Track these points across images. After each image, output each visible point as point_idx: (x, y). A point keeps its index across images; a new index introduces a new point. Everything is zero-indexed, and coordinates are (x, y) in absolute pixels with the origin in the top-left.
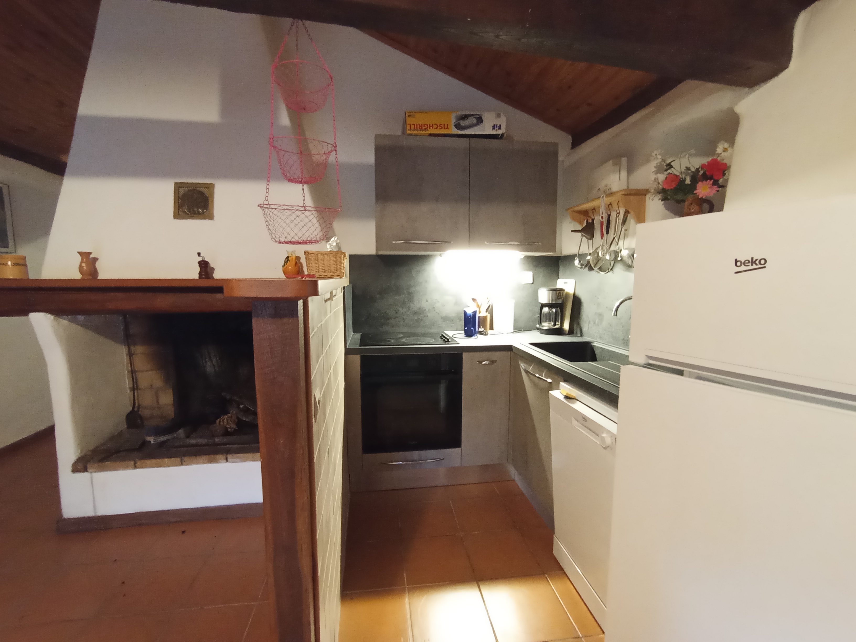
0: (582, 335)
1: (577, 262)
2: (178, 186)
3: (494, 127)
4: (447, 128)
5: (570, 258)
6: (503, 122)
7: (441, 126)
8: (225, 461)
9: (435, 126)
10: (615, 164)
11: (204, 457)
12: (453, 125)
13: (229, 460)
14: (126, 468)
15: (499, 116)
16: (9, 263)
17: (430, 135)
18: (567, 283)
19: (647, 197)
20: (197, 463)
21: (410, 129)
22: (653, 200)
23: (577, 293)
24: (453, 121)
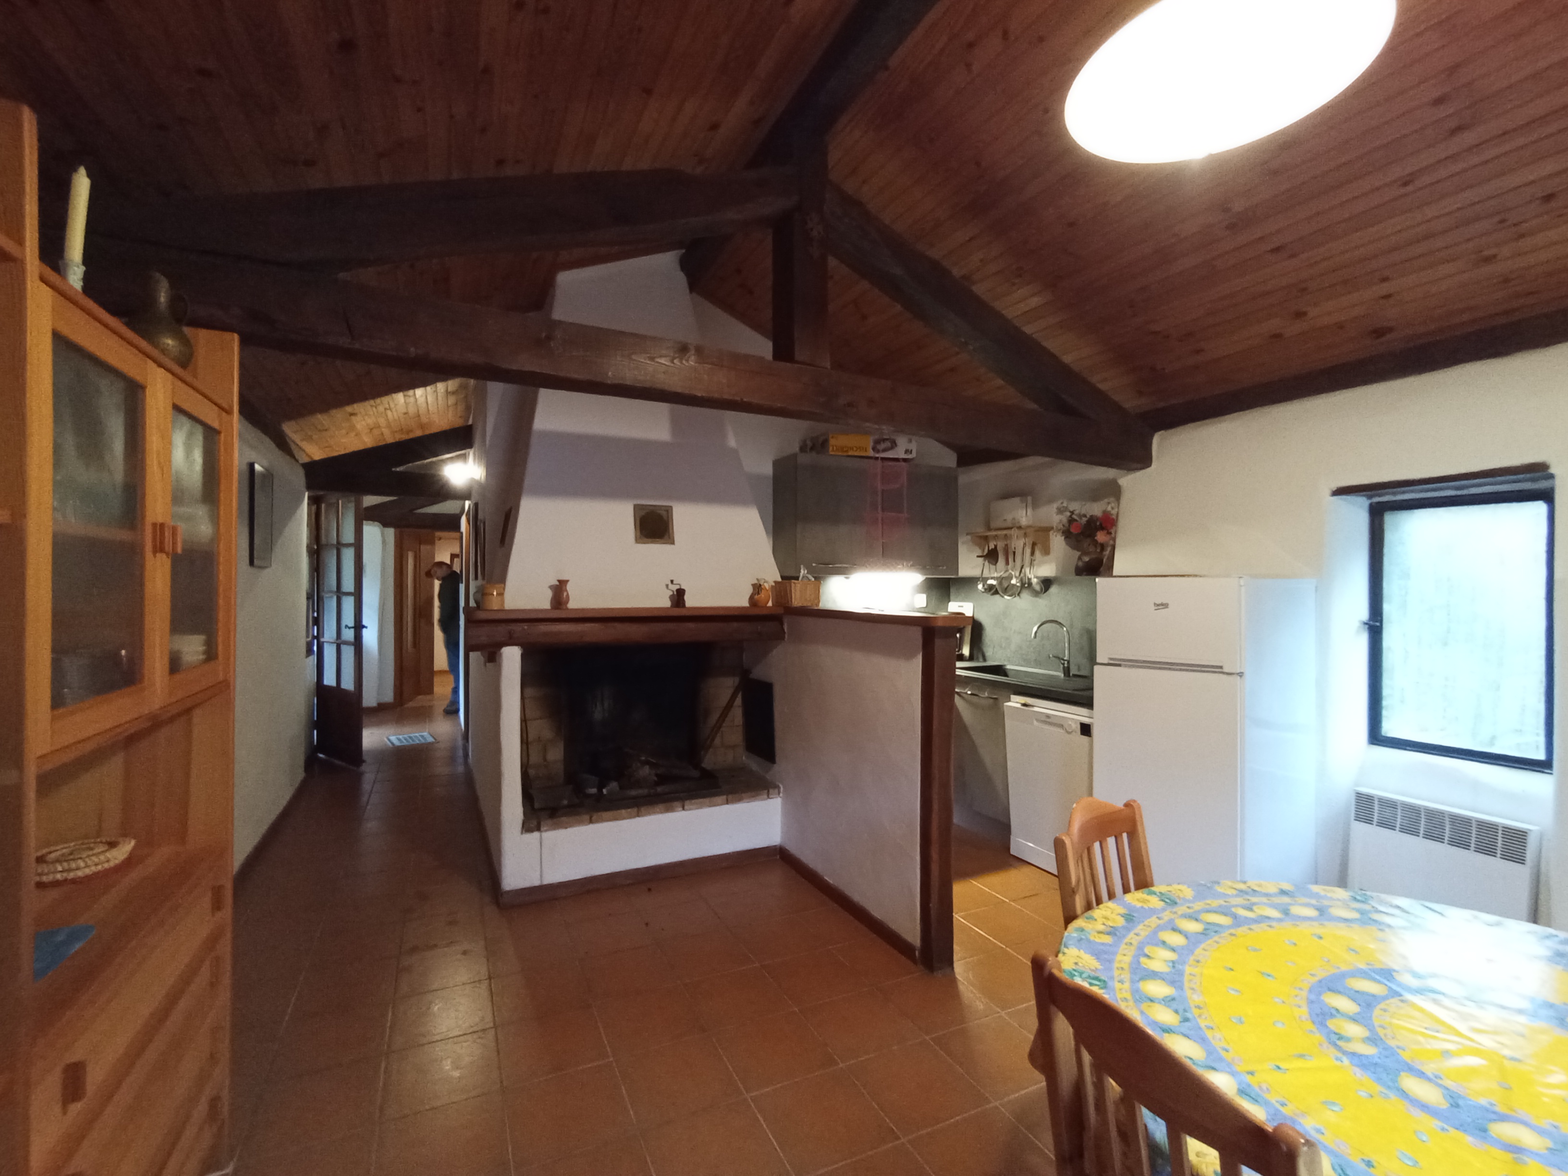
0: (985, 660)
1: (980, 587)
2: (637, 508)
3: (907, 452)
4: (866, 451)
5: (971, 581)
6: (913, 447)
7: (859, 448)
8: (681, 809)
9: (855, 449)
10: (1022, 501)
11: (661, 806)
12: (871, 448)
13: (686, 807)
14: (580, 823)
15: (910, 441)
16: (495, 593)
17: (849, 456)
18: (962, 607)
19: (1051, 533)
20: (654, 813)
21: (833, 450)
22: (1056, 536)
23: (976, 617)
24: (871, 444)
